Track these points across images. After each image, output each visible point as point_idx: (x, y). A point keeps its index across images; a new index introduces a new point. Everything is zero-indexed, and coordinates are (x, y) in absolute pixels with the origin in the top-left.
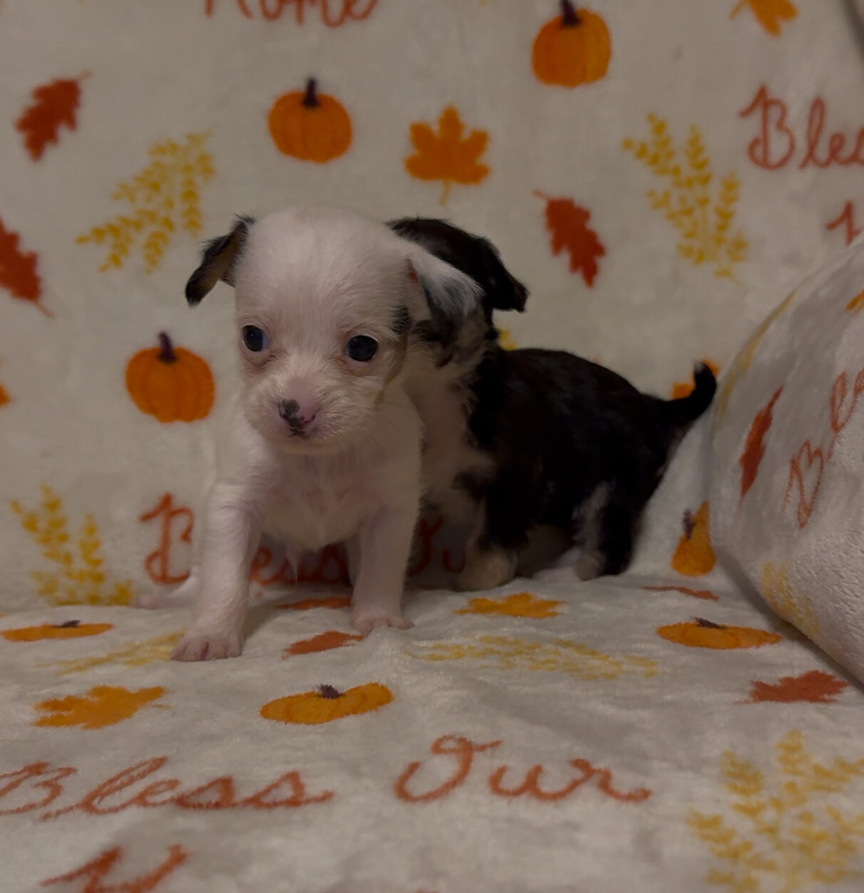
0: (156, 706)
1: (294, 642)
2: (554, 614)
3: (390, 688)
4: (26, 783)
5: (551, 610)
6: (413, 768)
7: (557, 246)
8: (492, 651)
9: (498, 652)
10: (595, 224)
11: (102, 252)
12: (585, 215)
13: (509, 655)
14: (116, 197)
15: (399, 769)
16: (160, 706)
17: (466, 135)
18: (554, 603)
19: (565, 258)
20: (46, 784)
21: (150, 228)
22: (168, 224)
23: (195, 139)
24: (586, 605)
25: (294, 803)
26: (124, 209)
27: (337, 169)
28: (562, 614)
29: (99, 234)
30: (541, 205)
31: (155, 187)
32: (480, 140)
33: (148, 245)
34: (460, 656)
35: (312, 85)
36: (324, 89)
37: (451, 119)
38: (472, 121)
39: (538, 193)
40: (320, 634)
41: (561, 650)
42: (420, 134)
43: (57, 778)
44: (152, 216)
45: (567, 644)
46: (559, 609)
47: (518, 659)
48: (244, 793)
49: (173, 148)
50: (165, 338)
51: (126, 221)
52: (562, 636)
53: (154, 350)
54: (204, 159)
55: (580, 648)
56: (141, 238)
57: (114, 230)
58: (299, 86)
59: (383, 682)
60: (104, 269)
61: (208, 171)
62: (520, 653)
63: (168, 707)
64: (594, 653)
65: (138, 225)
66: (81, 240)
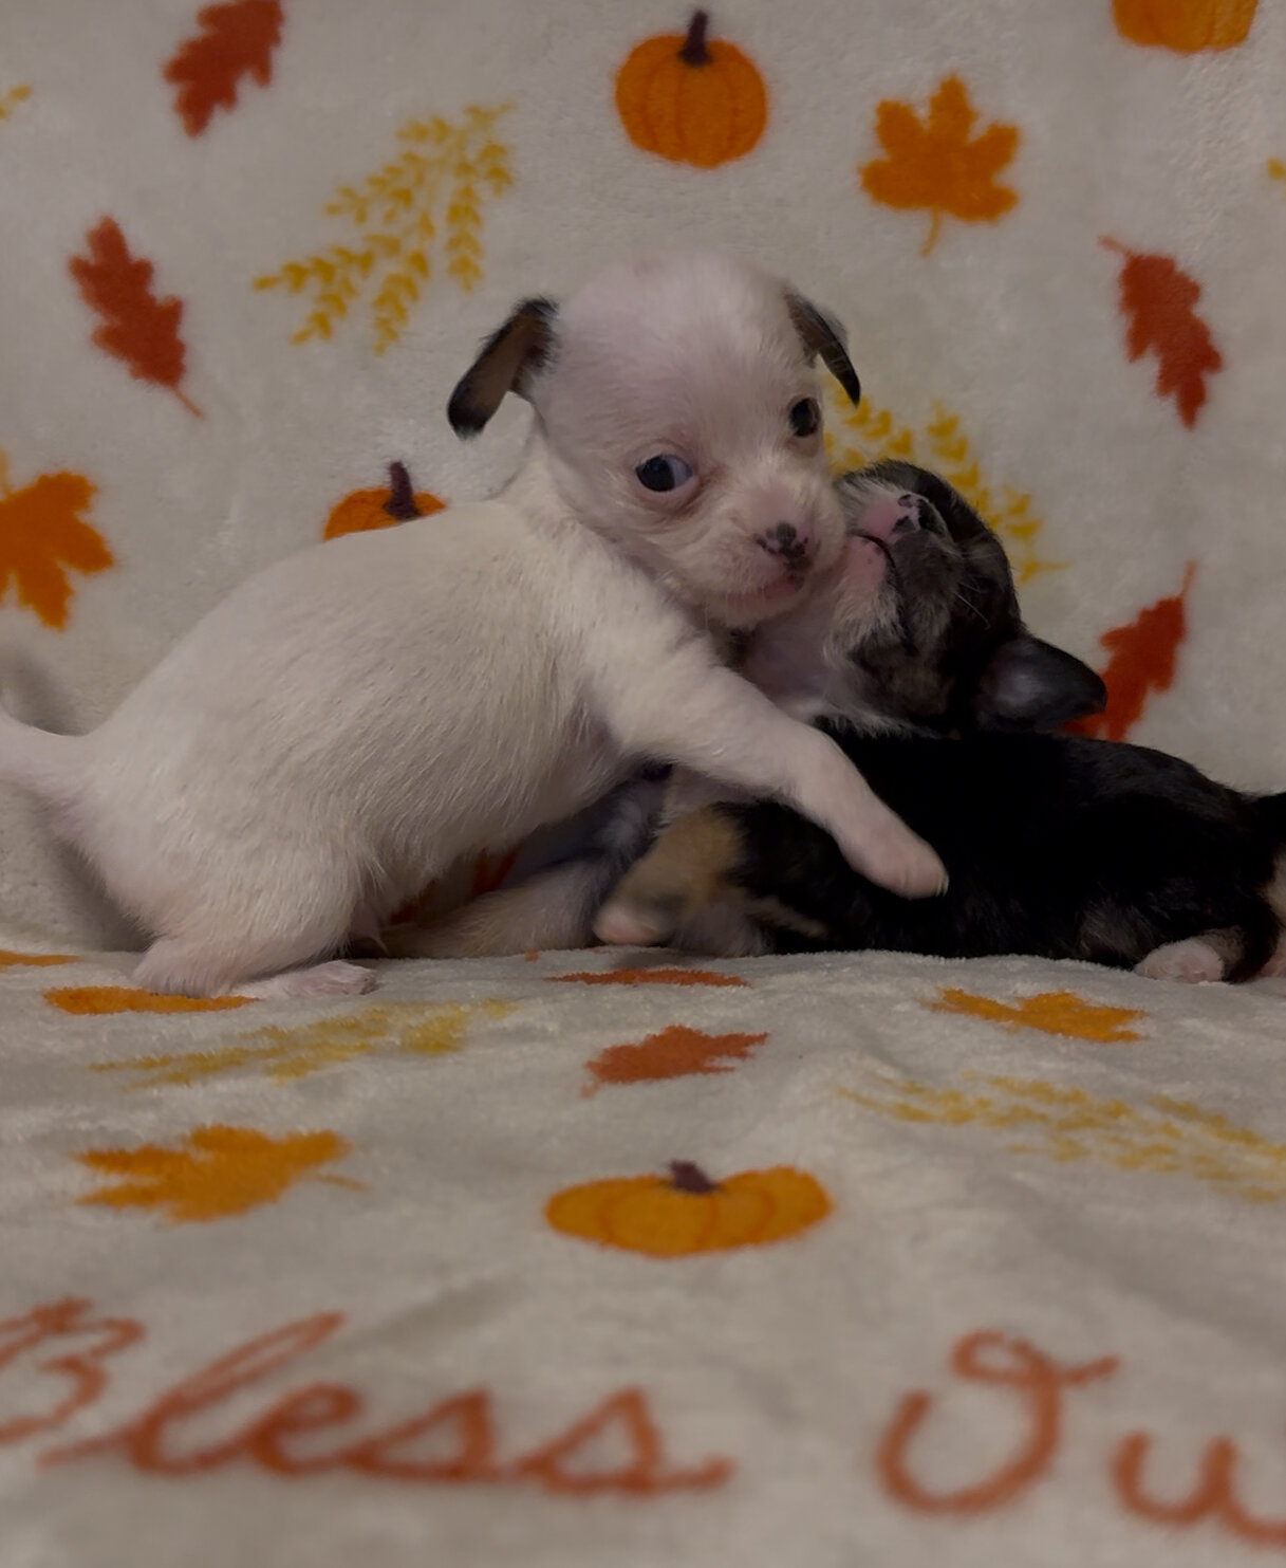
0: (329, 1179)
1: (608, 1046)
2: (1129, 1037)
3: (824, 1180)
4: (26, 1359)
5: (1120, 1029)
6: (914, 1409)
7: (1138, 342)
8: (1029, 1115)
9: (1043, 1118)
10: (1205, 310)
11: (301, 307)
12: (1192, 291)
13: (1066, 1125)
14: (333, 210)
15: (881, 1410)
16: (340, 1181)
17: (978, 130)
18: (1125, 1014)
19: (1150, 367)
20: (71, 1365)
21: (387, 267)
22: (420, 262)
23: (480, 115)
24: (1190, 1024)
25: (638, 1482)
26: (347, 234)
27: (735, 180)
28: (1147, 1038)
29: (297, 275)
30: (1114, 265)
31: (405, 197)
32: (1003, 142)
33: (383, 301)
34: (962, 1118)
35: (700, 22)
36: (720, 31)
37: (952, 99)
38: (991, 105)
39: (1108, 243)
40: (657, 1033)
41: (1178, 1124)
42: (893, 121)
43: (99, 1353)
44: (393, 247)
45: (1188, 1111)
46: (1137, 1027)
47: (1088, 1138)
48: (518, 1439)
49: (442, 129)
50: (399, 473)
51: (347, 256)
52: (1169, 1091)
53: (379, 493)
54: (494, 151)
55: (1217, 1121)
56: (369, 288)
57: (324, 269)
58: (676, 23)
59: (804, 1164)
60: (301, 338)
61: (500, 177)
62: (1089, 1123)
63: (357, 1186)
64: (1250, 1139)
65: (366, 262)
66: (263, 284)
